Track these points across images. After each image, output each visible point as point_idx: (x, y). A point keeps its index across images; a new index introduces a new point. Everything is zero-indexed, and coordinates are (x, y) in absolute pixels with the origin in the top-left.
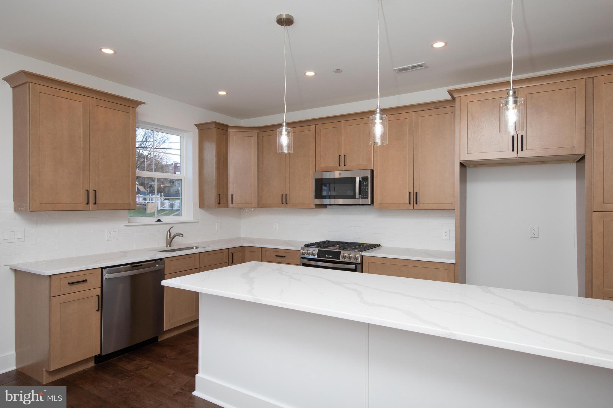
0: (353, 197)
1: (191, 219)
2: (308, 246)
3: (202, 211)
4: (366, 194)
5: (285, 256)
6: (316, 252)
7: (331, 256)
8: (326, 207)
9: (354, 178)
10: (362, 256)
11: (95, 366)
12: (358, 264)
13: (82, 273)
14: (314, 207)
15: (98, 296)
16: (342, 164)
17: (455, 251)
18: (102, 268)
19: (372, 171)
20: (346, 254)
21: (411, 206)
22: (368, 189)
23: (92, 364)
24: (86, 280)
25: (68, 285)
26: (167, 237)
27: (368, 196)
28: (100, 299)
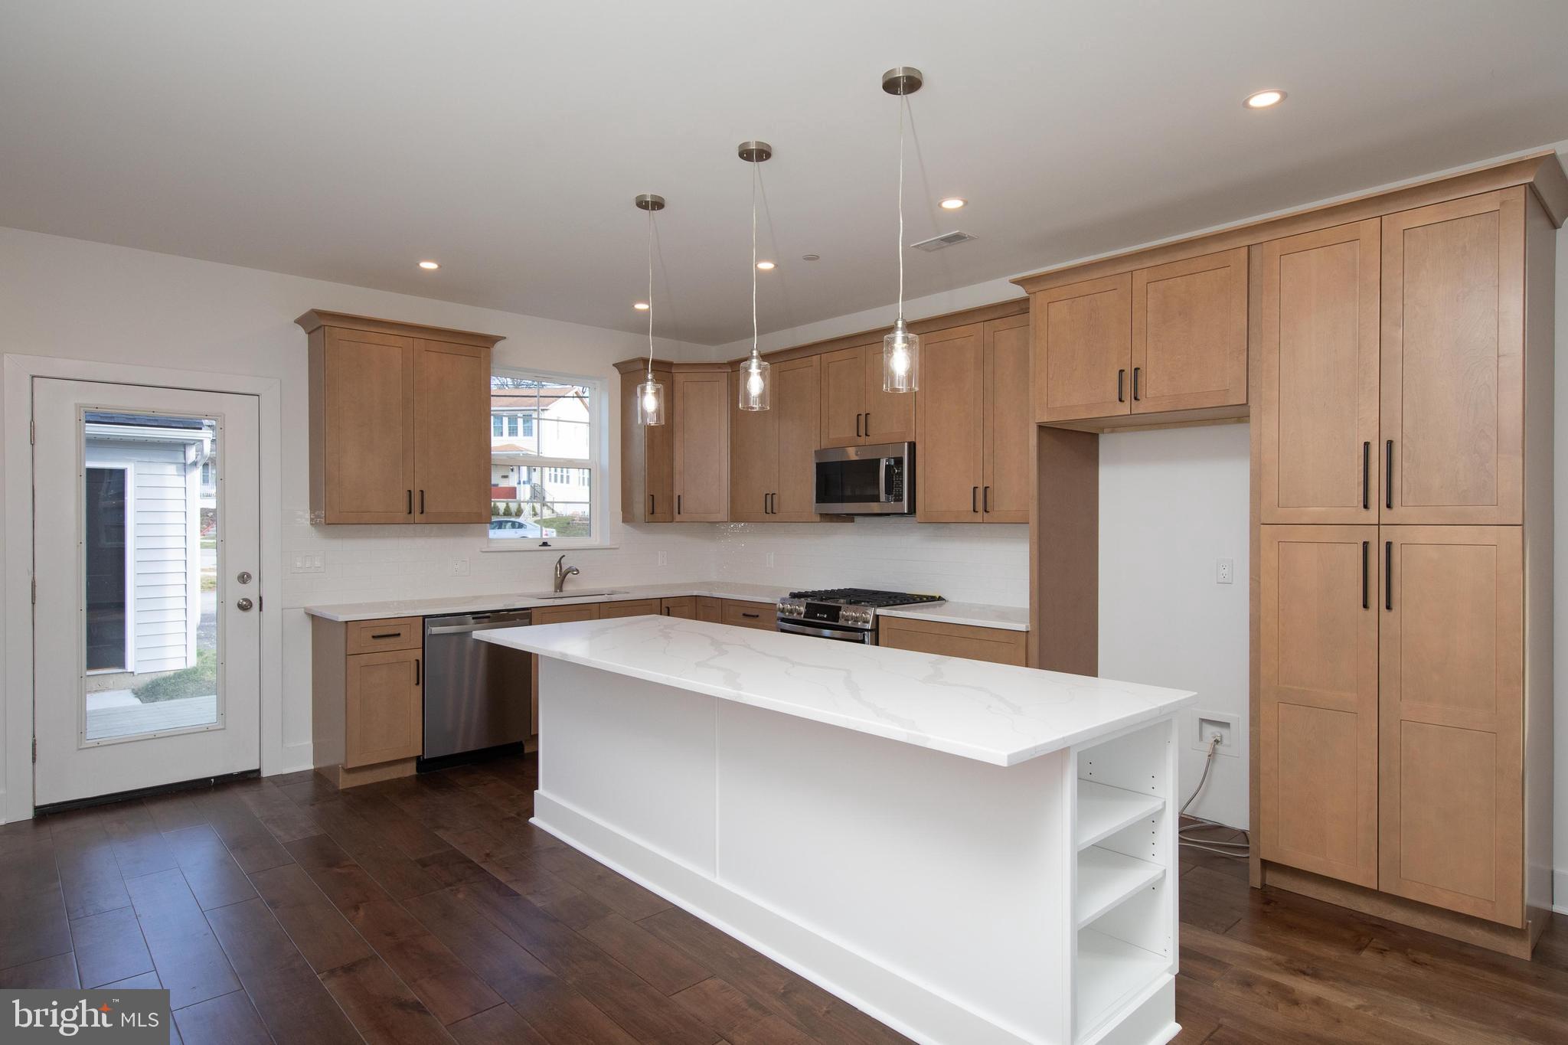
0: (876, 499)
1: (607, 543)
2: (794, 596)
3: (627, 527)
4: (899, 492)
5: (757, 616)
6: (803, 609)
7: (825, 616)
8: (853, 521)
9: (878, 461)
10: (877, 617)
11: (416, 775)
12: (868, 630)
13: (393, 622)
14: (818, 519)
15: (418, 661)
16: (862, 432)
17: (1028, 607)
18: (424, 617)
19: (912, 446)
20: (848, 613)
21: (979, 517)
22: (902, 481)
23: (410, 770)
24: (399, 635)
25: (371, 639)
26: (556, 574)
27: (902, 495)
28: (421, 667)
